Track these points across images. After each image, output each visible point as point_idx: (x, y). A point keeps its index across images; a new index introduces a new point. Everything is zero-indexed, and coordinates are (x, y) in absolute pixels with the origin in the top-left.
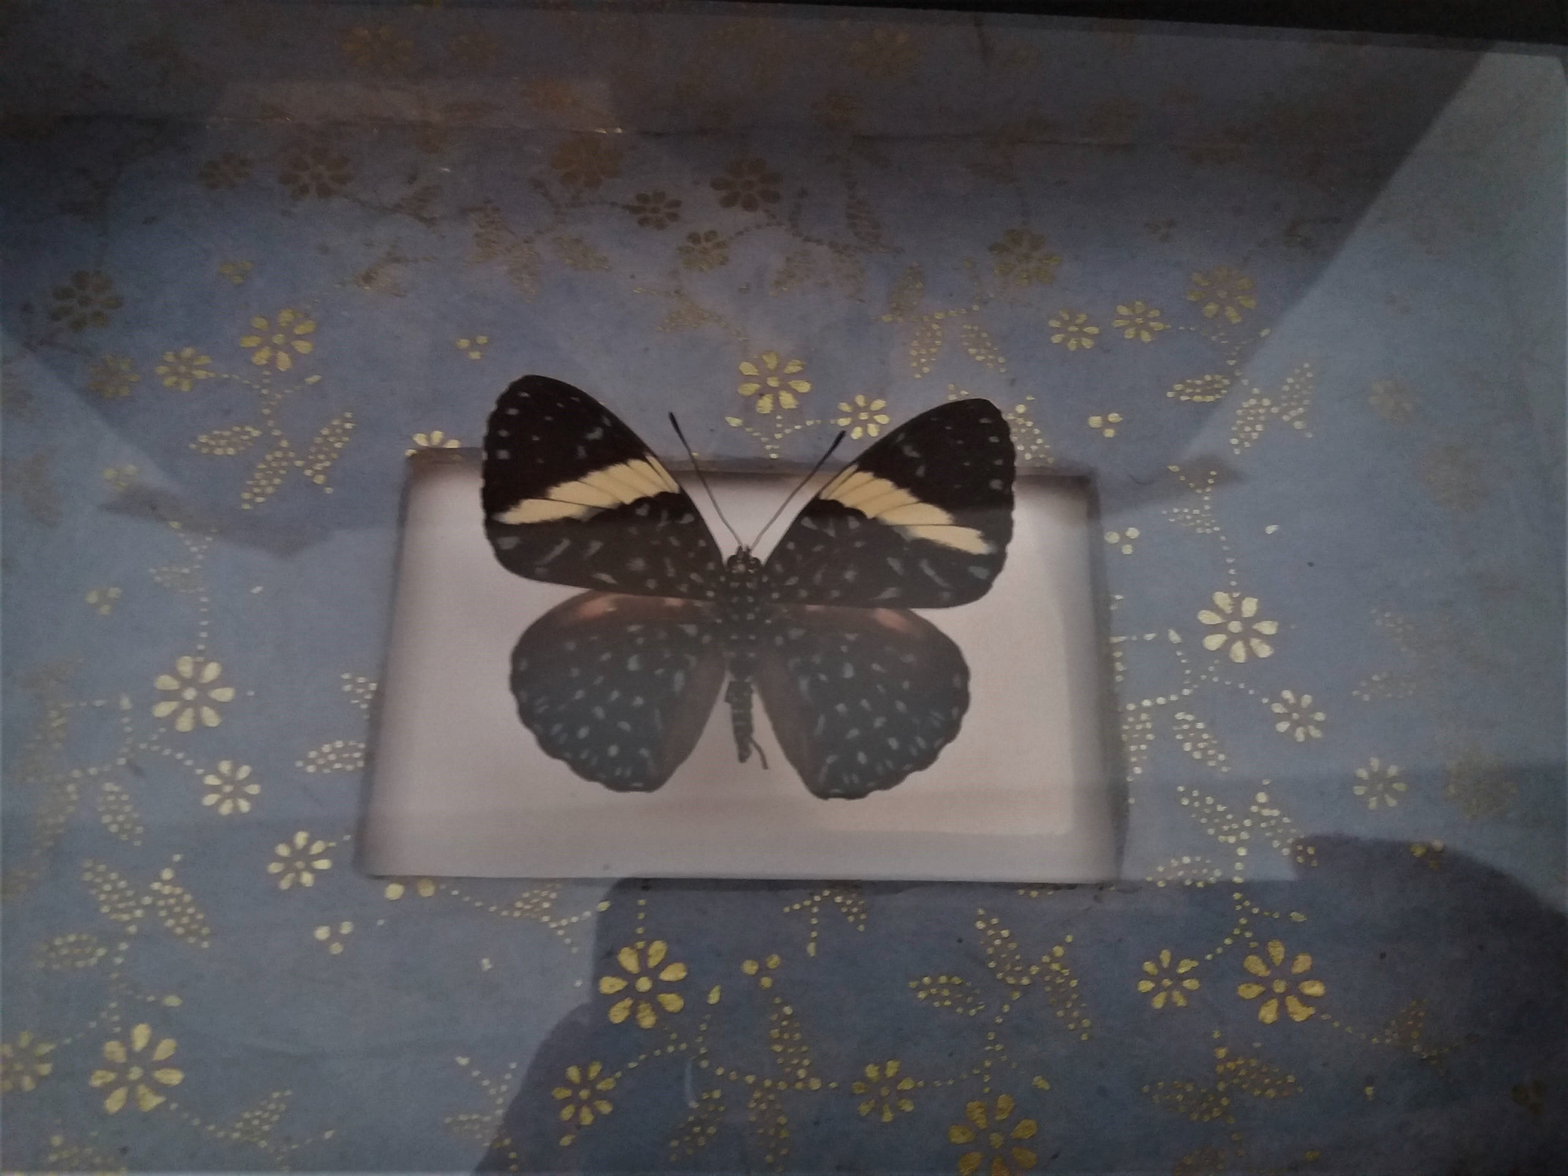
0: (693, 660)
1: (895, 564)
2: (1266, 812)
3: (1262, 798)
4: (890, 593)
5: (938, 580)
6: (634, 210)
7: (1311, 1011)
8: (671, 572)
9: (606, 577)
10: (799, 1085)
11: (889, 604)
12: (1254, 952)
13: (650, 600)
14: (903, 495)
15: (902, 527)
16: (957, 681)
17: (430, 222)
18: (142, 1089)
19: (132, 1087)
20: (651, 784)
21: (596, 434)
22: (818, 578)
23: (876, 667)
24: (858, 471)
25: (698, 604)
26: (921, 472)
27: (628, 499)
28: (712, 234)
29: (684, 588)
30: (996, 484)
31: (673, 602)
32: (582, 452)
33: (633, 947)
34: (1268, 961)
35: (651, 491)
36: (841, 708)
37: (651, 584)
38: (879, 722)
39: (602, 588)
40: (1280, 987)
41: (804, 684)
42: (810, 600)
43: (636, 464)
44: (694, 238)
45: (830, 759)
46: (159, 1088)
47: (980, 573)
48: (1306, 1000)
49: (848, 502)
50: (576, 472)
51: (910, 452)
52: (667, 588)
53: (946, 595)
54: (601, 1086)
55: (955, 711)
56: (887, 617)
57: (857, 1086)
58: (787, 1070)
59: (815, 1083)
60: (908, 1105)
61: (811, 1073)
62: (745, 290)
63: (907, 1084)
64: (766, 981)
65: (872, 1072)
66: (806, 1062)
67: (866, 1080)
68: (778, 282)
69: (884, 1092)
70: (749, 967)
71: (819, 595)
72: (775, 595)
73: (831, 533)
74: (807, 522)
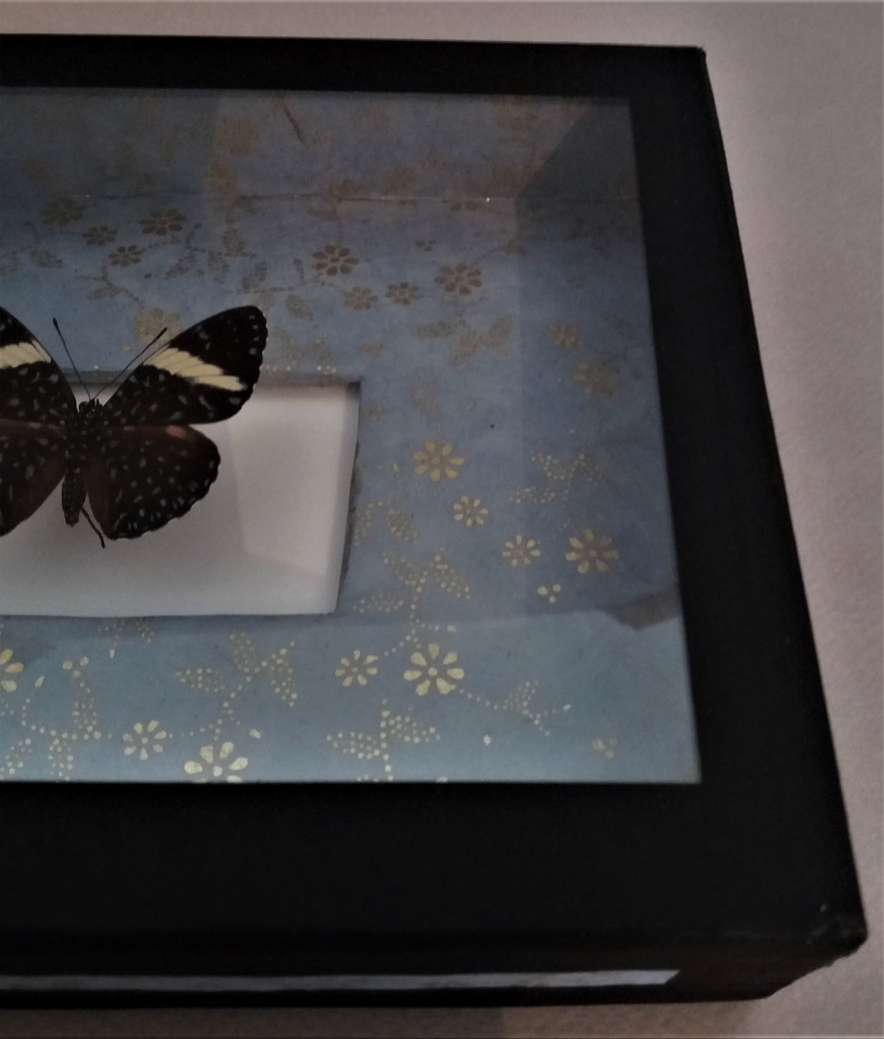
0: (42, 460)
1: (183, 399)
2: (439, 567)
3: (438, 558)
4: (177, 416)
5: (208, 407)
6: (85, 236)
7: (453, 687)
8: (36, 407)
10: (86, 737)
11: (177, 423)
12: (419, 651)
13: (20, 423)
14: (195, 360)
15: (192, 378)
16: (211, 464)
21: (2, 328)
22: (133, 411)
23: (161, 459)
24: (168, 348)
25: (52, 427)
26: (207, 346)
27: (15, 365)
28: (133, 248)
29: (44, 418)
30: (253, 351)
31: (35, 425)
34: (427, 656)
35: (31, 360)
36: (134, 484)
37: (21, 414)
38: (156, 491)
40: (433, 672)
41: (113, 473)
42: (126, 425)
43: (24, 345)
44: (122, 250)
45: (123, 515)
47: (235, 401)
48: (450, 680)
49: (160, 365)
51: (203, 336)
53: (212, 416)
56: (174, 431)
57: (126, 737)
58: (80, 727)
59: (98, 735)
60: (158, 749)
61: (95, 729)
62: (148, 276)
63: (162, 735)
64: (77, 673)
65: (138, 728)
66: (94, 723)
67: (133, 733)
68: (169, 273)
69: (145, 740)
70: (67, 665)
71: (132, 421)
72: (106, 423)
73: (147, 384)
74: (133, 379)
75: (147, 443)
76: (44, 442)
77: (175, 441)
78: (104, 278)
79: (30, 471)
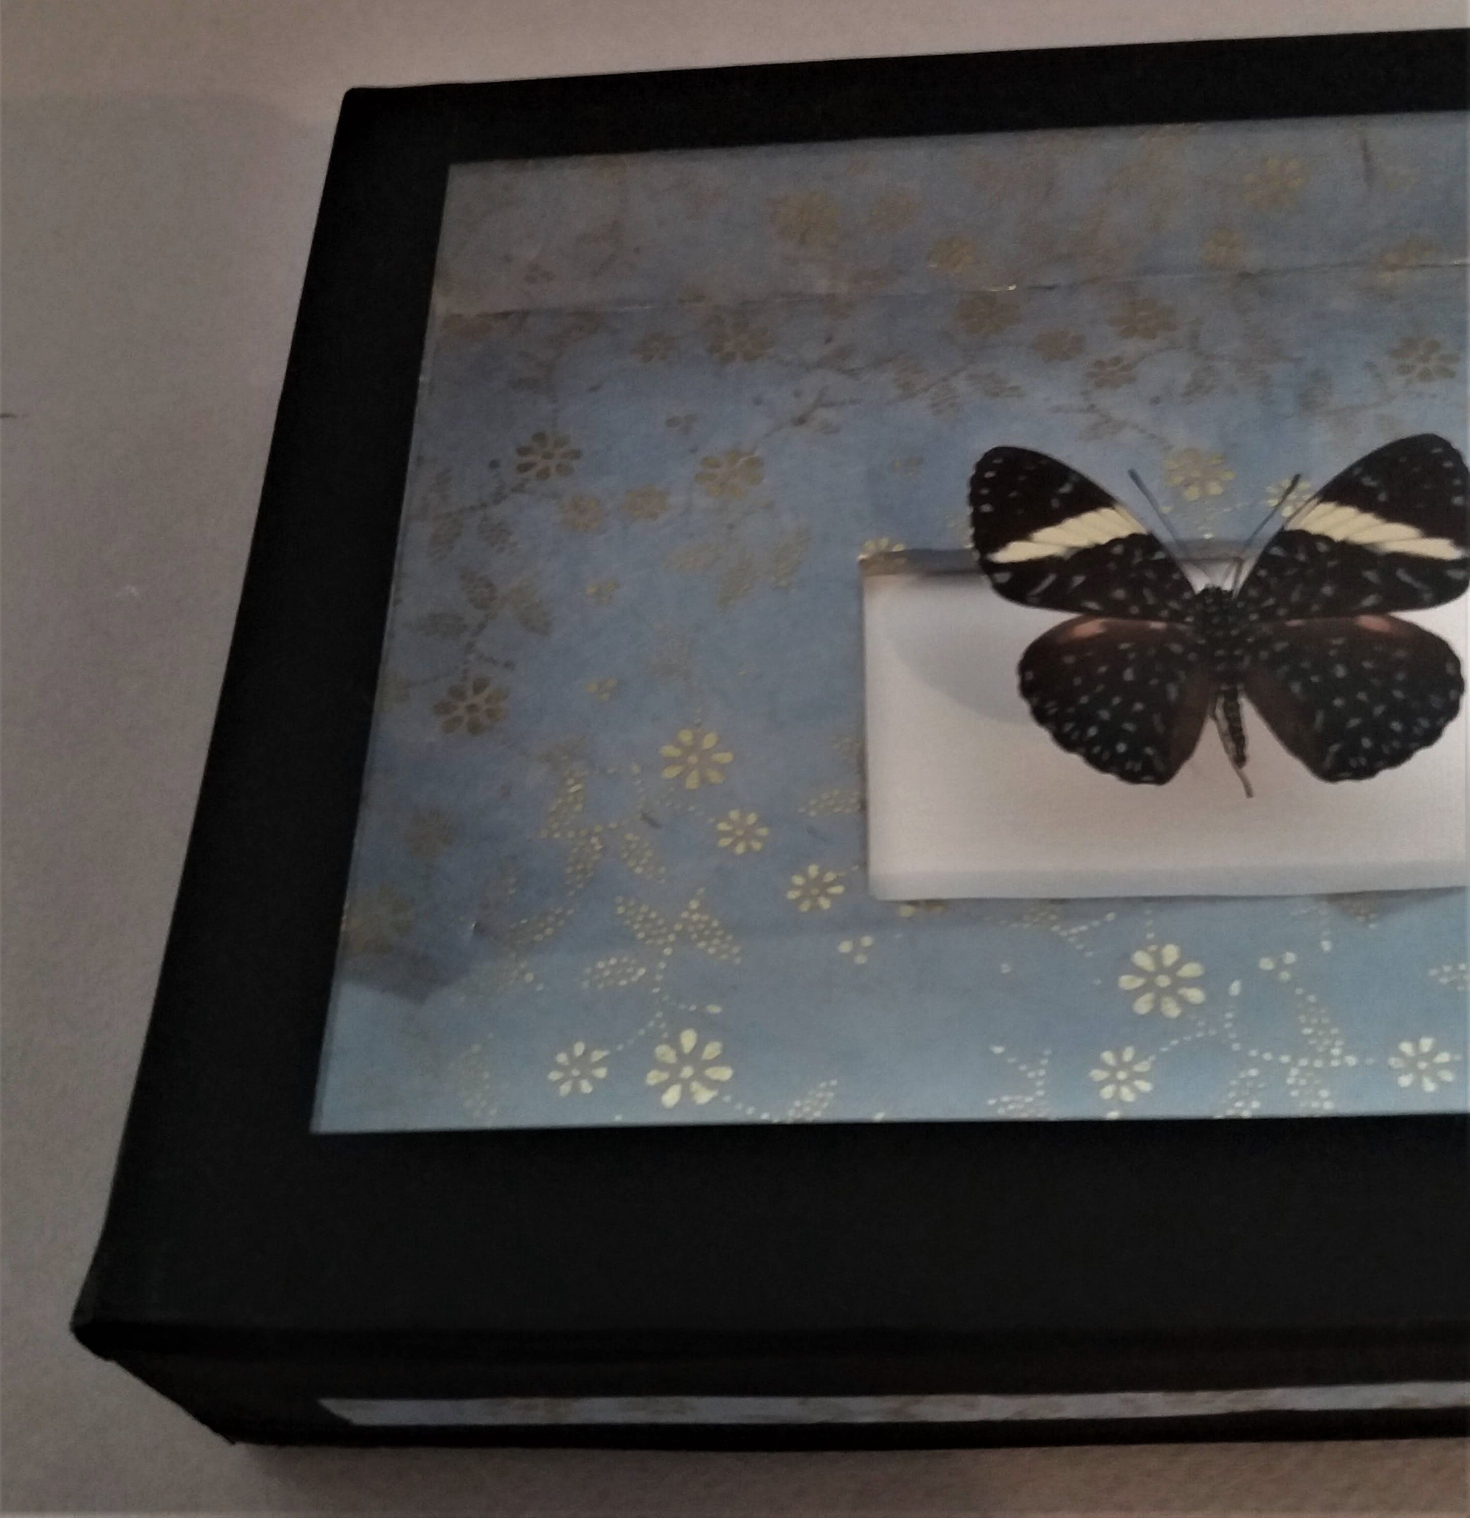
0: (1182, 675)
1: (1371, 575)
4: (1370, 601)
5: (1417, 585)
8: (1151, 600)
9: (1093, 605)
10: (1335, 1063)
11: (1371, 611)
13: (1137, 623)
14: (1368, 519)
15: (1372, 544)
16: (1450, 668)
17: (852, 373)
18: (695, 1086)
19: (685, 1085)
20: (1162, 778)
21: (1066, 489)
22: (1295, 597)
23: (1368, 665)
24: (1318, 503)
25: (1181, 627)
26: (1382, 497)
27: (1104, 540)
28: (1117, 360)
29: (1165, 613)
30: (1458, 500)
31: (1157, 625)
32: (1055, 503)
33: (1145, 950)
35: (1124, 533)
36: (1338, 702)
37: (1135, 610)
38: (1379, 710)
39: (1091, 614)
41: (1296, 688)
42: (1289, 617)
43: (1105, 511)
44: (1100, 364)
45: (1335, 748)
46: (711, 1084)
49: (1314, 530)
50: (1053, 519)
51: (1369, 482)
52: (1150, 614)
53: (1427, 596)
54: (1138, 1068)
55: (1452, 694)
56: (1371, 622)
57: (1393, 1061)
58: (1321, 1049)
59: (1351, 1060)
60: (1448, 1076)
61: (1346, 1051)
62: (1156, 401)
63: (1443, 1057)
64: (1285, 976)
65: (1406, 1047)
66: (1339, 1043)
67: (1402, 1055)
68: (1187, 394)
69: (1423, 1065)
70: (1266, 964)
71: (1299, 611)
72: (1254, 617)
73: (1302, 557)
74: (1276, 551)
75: (1339, 641)
76: (1177, 648)
77: (1378, 637)
78: (1092, 408)
79: (1173, 692)
